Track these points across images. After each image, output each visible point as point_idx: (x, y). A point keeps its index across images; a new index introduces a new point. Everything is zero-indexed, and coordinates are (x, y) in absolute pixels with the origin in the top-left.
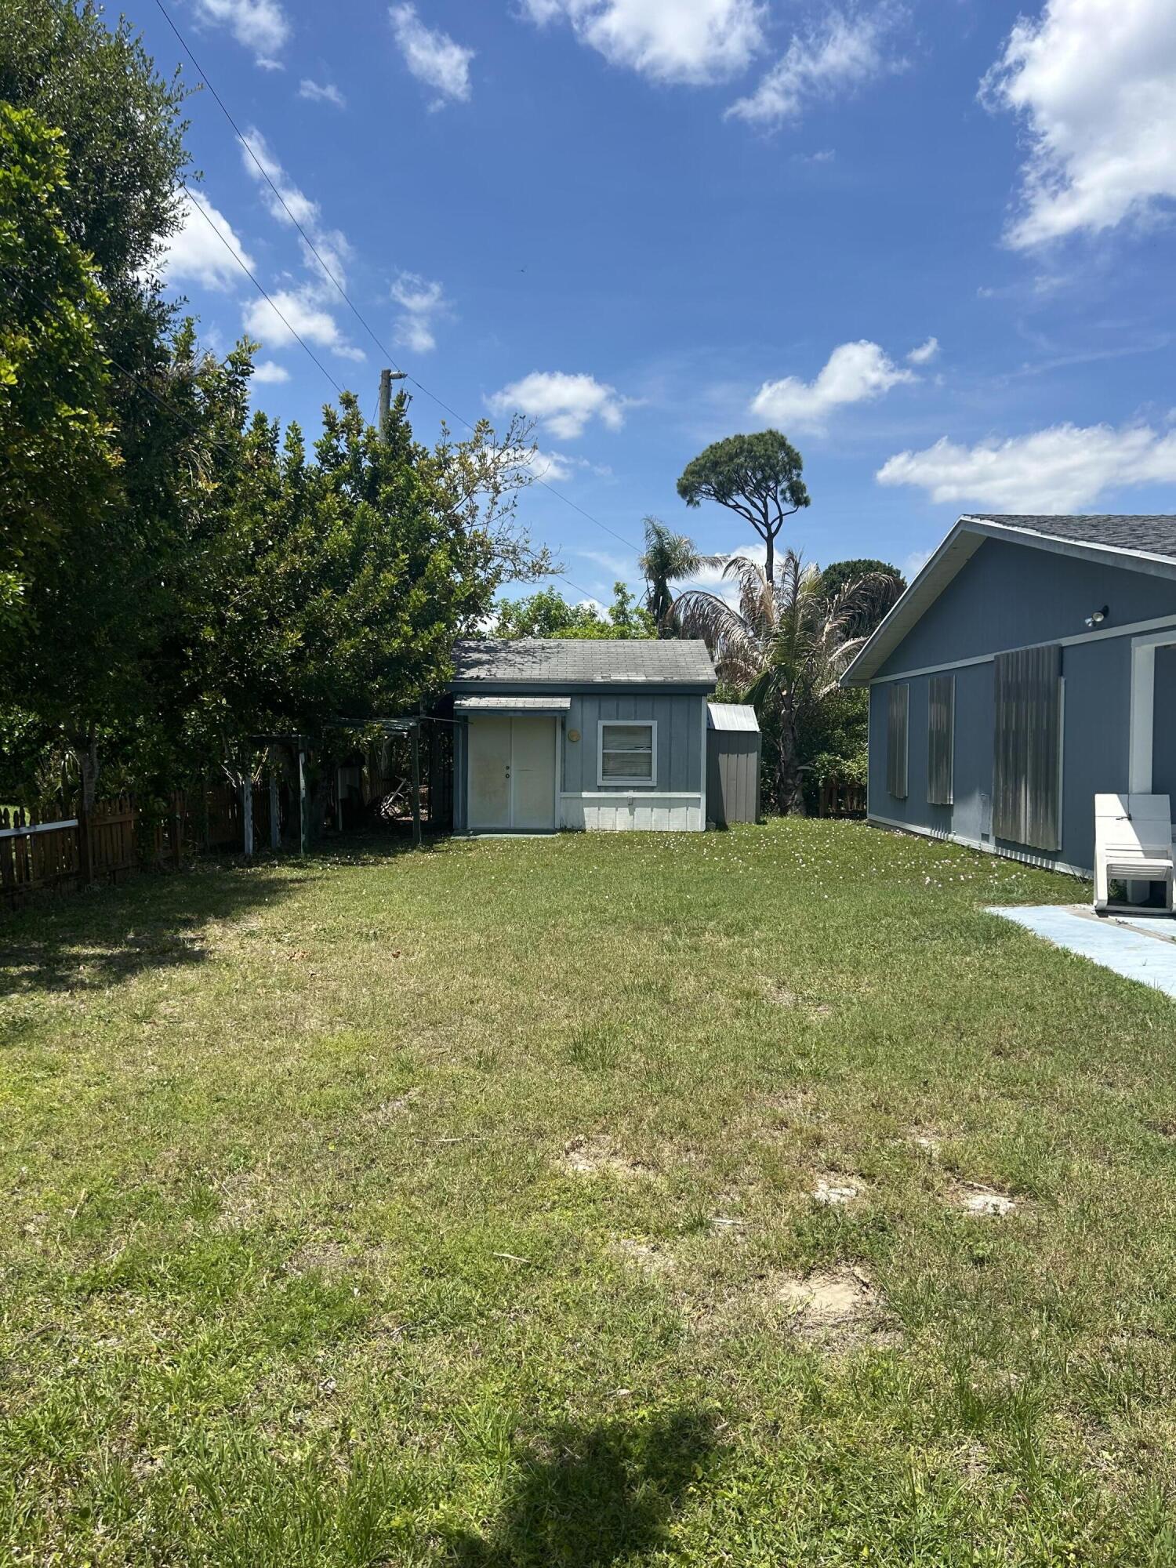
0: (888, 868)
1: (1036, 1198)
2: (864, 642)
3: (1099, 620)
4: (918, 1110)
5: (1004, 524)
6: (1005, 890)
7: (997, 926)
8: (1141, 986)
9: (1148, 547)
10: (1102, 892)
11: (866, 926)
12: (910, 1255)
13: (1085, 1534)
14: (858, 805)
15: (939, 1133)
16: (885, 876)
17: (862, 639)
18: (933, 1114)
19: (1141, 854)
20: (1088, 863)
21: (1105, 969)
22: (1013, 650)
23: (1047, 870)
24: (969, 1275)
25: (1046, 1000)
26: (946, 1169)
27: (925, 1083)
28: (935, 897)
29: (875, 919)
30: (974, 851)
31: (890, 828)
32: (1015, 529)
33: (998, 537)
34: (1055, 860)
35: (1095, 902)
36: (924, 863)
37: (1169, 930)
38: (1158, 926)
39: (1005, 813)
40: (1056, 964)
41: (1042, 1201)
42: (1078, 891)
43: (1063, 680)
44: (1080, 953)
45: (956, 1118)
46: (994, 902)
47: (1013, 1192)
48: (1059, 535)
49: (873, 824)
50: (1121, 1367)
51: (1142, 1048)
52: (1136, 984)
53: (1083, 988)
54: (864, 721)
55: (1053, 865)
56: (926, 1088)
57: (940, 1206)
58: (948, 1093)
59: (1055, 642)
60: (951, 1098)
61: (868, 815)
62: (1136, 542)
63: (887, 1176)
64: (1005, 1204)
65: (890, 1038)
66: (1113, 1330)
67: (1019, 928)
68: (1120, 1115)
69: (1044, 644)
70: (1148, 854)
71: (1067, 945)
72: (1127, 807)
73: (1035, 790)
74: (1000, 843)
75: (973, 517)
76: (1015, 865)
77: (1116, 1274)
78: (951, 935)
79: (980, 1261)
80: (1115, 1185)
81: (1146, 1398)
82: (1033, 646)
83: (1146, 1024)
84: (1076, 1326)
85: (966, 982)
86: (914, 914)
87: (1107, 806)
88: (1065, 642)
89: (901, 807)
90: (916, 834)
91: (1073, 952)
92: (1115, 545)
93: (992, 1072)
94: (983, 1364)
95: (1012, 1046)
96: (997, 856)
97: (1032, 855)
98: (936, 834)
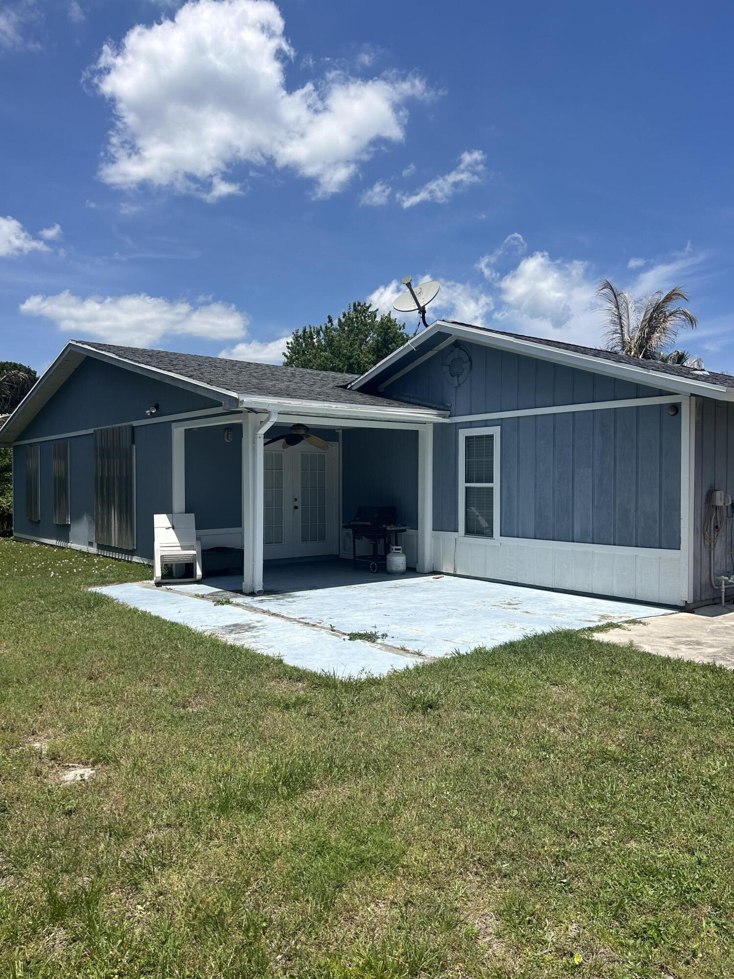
0: (25, 568)
1: (108, 764)
2: (8, 417)
3: (153, 411)
4: (34, 725)
5: (96, 348)
6: (102, 576)
7: (95, 598)
8: (177, 624)
9: (178, 371)
10: (158, 573)
11: (7, 608)
12: (23, 823)
13: (124, 961)
14: (7, 528)
15: (48, 737)
16: (24, 574)
17: (7, 415)
18: (44, 725)
19: (179, 548)
20: (151, 556)
21: (157, 618)
22: (105, 427)
23: (128, 561)
24: (61, 823)
25: (121, 641)
26: (51, 760)
27: (41, 706)
28: (57, 585)
29: (14, 603)
30: (84, 553)
31: (28, 541)
32: (103, 352)
33: (93, 356)
34: (133, 555)
35: (155, 578)
36: (50, 563)
37: (194, 590)
38: (189, 589)
39: (102, 528)
40: (129, 618)
41: (112, 764)
42: (145, 574)
43: (134, 447)
44: (144, 609)
45: (60, 724)
46: (95, 584)
47: (94, 764)
48: (129, 359)
49: (17, 540)
50: (151, 851)
51: (174, 660)
52: (174, 624)
53: (144, 631)
54: (10, 471)
55: (132, 558)
56: (41, 710)
57: (46, 785)
58: (55, 710)
59: (129, 423)
60: (57, 713)
61: (14, 533)
62: (172, 368)
63: (10, 774)
64: (88, 772)
65: (18, 681)
66: (147, 831)
67: (108, 598)
68: (159, 702)
69: (123, 424)
70: (184, 548)
71: (136, 606)
72: (172, 521)
73: (120, 513)
74: (100, 547)
75: (77, 342)
76: (109, 560)
77: (151, 797)
78: (65, 608)
79: (69, 813)
80: (154, 744)
81: (164, 865)
82: (117, 425)
83: (177, 647)
84: (127, 835)
85: (73, 637)
86: (41, 597)
87: (161, 521)
88: (136, 423)
89: (37, 528)
90: (46, 544)
91: (140, 609)
92: (160, 368)
93: (86, 691)
94: (67, 878)
95: (100, 673)
96: (98, 555)
97: (119, 553)
98: (59, 544)
